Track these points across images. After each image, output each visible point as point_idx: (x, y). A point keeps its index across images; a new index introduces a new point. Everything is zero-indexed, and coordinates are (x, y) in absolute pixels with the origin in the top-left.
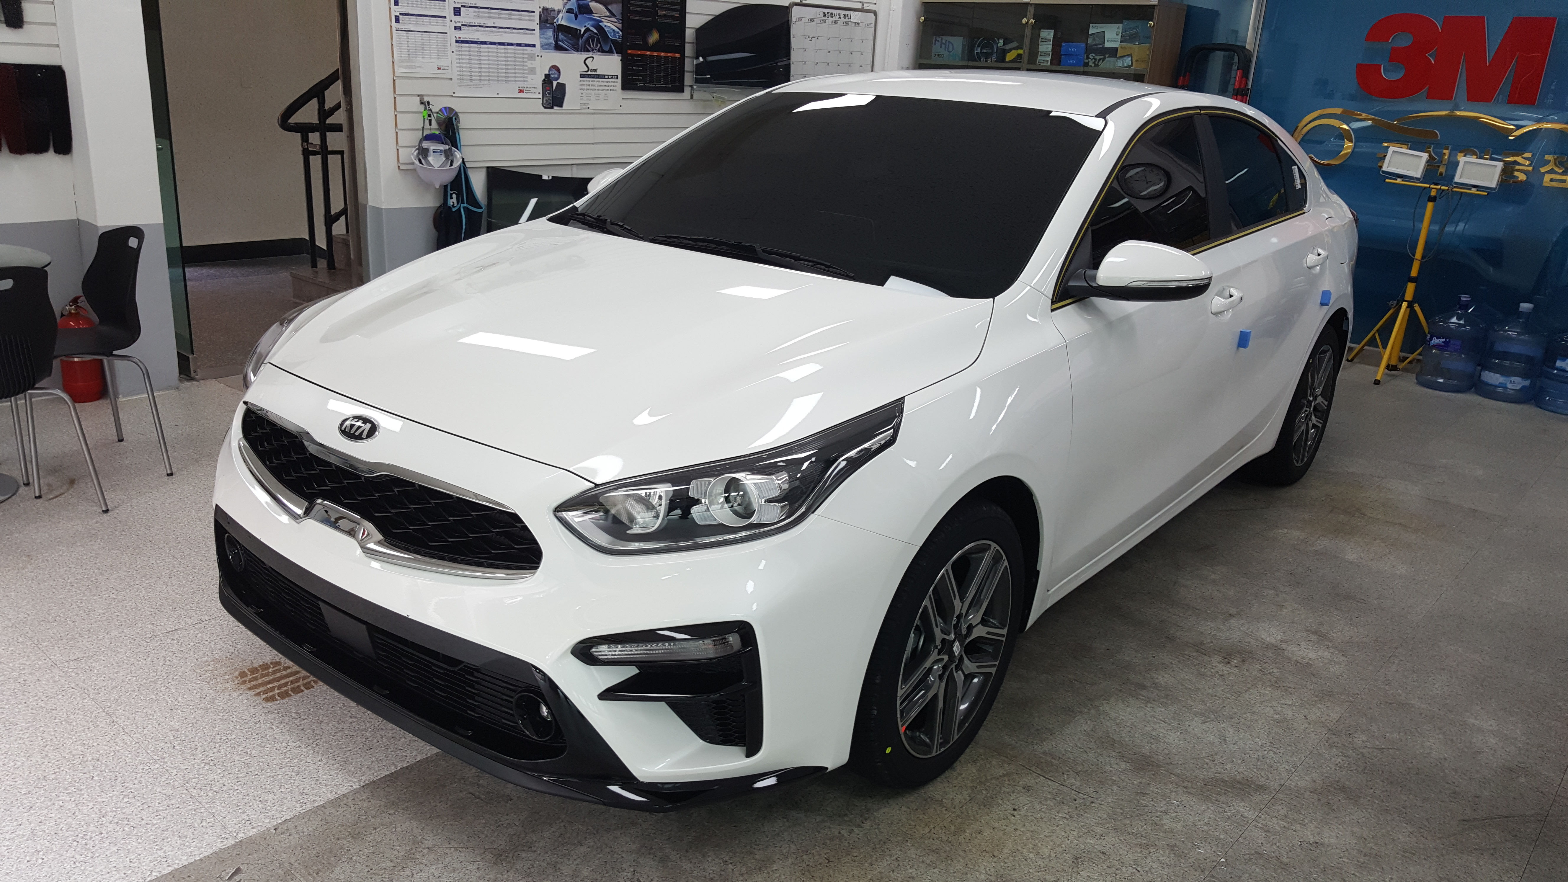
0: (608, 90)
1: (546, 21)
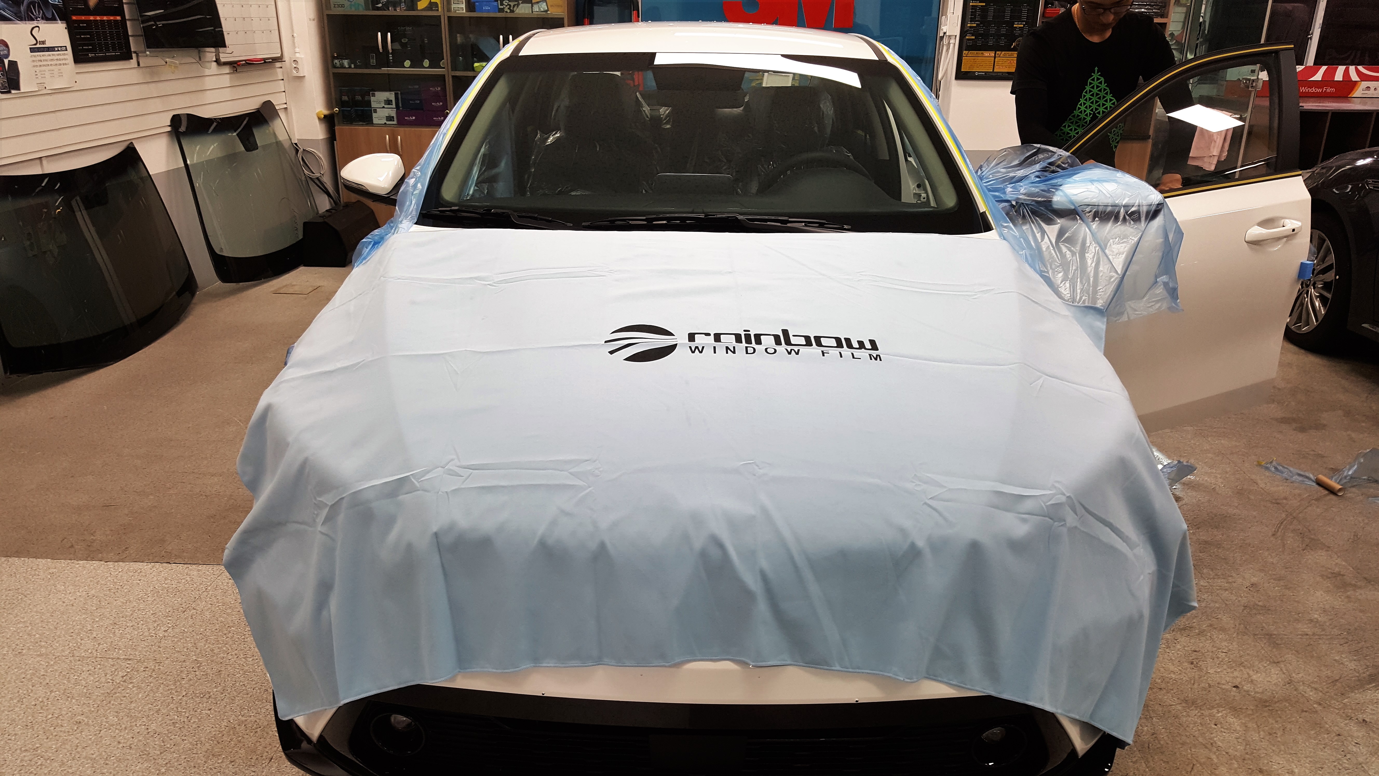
0: (60, 64)
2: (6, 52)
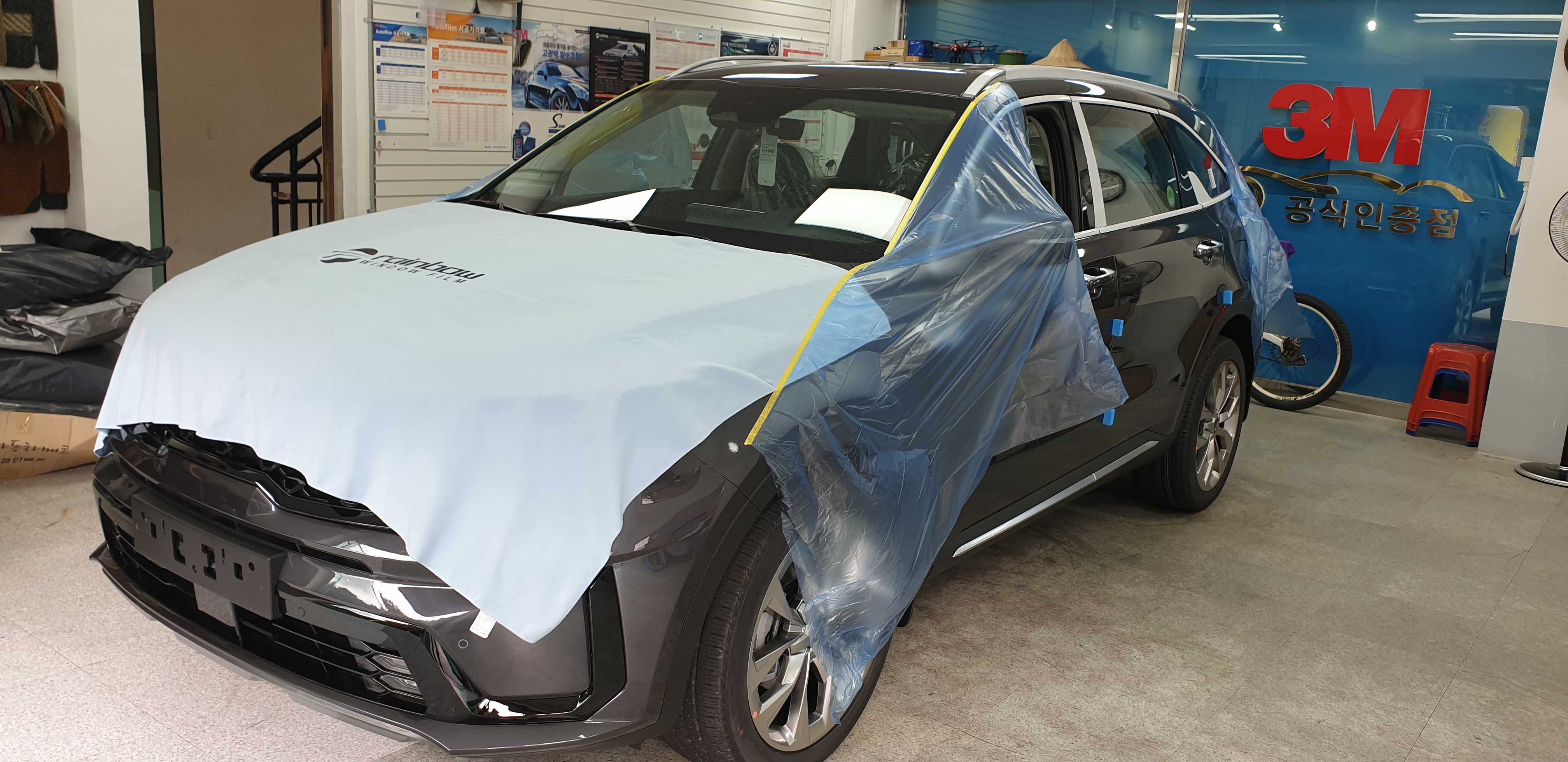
1: (518, 82)
2: (526, 131)
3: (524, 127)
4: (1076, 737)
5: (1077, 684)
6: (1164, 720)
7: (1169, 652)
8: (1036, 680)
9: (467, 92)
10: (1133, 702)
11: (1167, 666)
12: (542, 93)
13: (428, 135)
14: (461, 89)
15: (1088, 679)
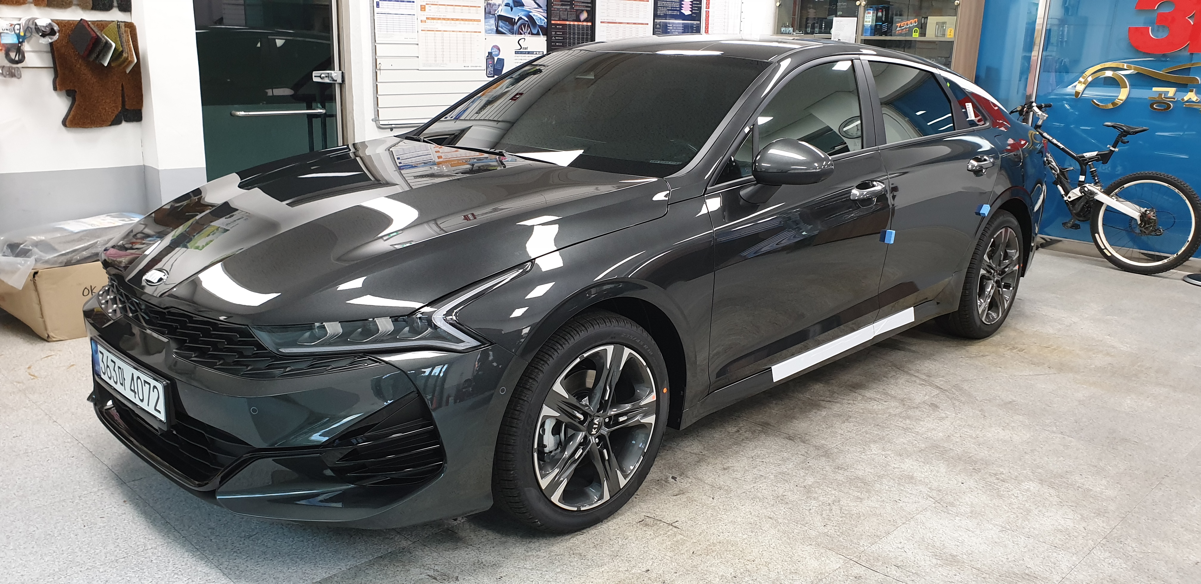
1: (489, 12)
2: (497, 53)
3: (495, 50)
4: (959, 569)
5: (959, 518)
6: (1042, 556)
7: (1046, 490)
8: (922, 514)
9: (448, 21)
10: (1012, 537)
11: (1044, 503)
12: (510, 21)
13: (418, 57)
14: (444, 19)
15: (970, 514)
